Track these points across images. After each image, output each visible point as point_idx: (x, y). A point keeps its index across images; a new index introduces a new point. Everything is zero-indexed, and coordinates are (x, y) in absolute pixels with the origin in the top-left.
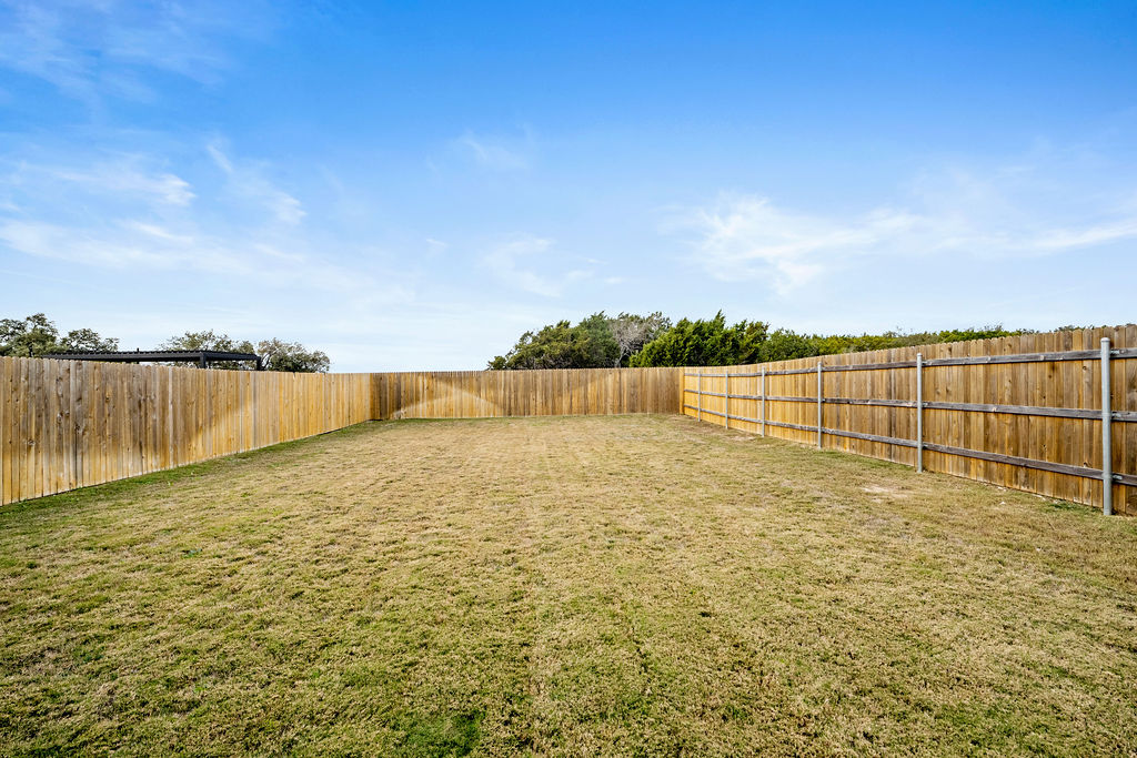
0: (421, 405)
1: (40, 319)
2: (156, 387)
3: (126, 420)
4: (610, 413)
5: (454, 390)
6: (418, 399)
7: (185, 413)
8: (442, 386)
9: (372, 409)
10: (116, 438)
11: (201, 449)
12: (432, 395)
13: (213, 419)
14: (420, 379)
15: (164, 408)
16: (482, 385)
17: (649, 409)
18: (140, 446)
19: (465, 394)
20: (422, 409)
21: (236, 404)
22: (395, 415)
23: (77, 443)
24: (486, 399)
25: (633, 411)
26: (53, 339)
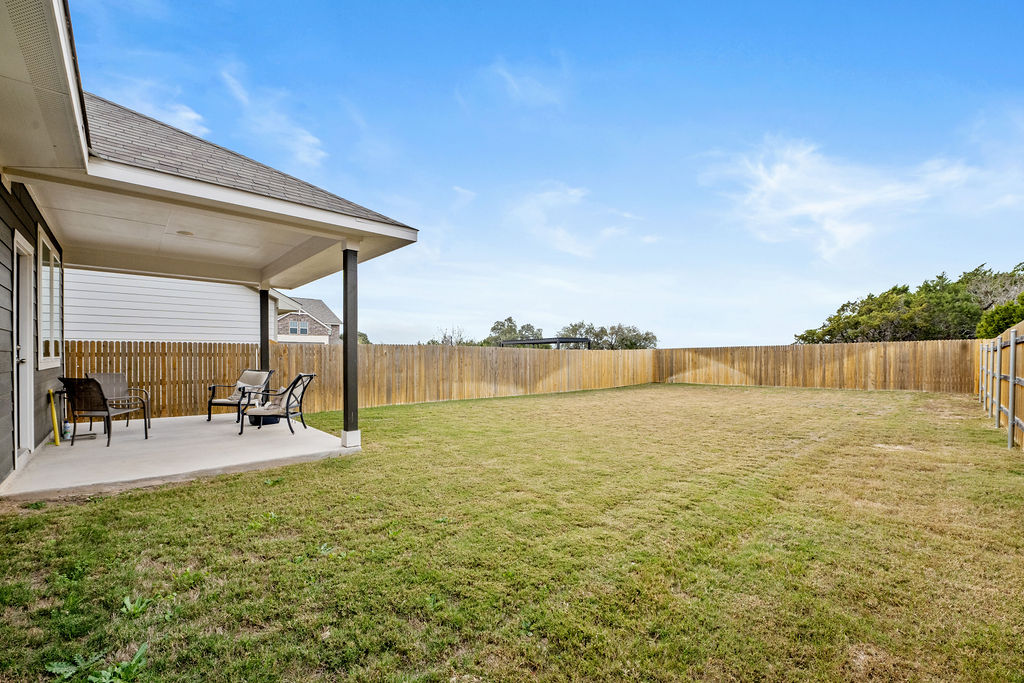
0: (687, 374)
1: (510, 320)
2: (522, 357)
3: (511, 372)
4: (871, 388)
5: (712, 362)
6: (685, 369)
7: (534, 369)
8: (702, 359)
9: (654, 375)
10: (508, 378)
11: (541, 388)
12: (696, 366)
13: (547, 374)
14: (687, 353)
15: (526, 367)
16: (736, 357)
17: (925, 386)
18: (516, 383)
19: (722, 366)
20: (688, 376)
21: (558, 366)
22: (669, 379)
23: (495, 379)
24: (740, 370)
25: (902, 387)
26: (515, 330)
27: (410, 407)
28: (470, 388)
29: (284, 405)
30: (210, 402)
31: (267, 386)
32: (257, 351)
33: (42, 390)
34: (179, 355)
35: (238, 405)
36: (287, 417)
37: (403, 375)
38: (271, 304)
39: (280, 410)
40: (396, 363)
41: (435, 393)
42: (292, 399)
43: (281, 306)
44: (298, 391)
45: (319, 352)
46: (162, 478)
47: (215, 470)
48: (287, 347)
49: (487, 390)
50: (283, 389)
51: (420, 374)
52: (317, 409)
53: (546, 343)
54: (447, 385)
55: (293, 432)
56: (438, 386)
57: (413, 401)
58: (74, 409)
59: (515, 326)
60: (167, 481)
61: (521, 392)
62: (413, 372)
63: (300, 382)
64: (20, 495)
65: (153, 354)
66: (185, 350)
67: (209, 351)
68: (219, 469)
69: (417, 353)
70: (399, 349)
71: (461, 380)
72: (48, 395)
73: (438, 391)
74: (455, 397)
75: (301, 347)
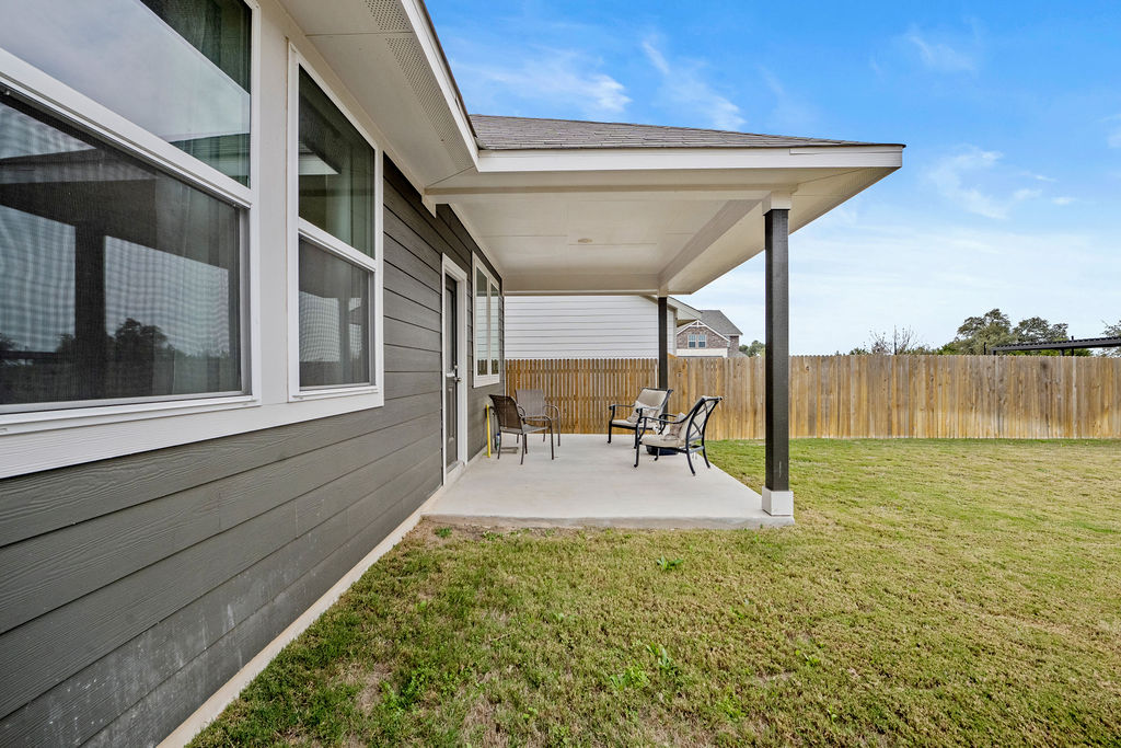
1: (994, 314)
2: (1061, 373)
3: (1035, 398)
7: (1089, 395)
10: (1027, 408)
15: (1068, 391)
18: (1047, 417)
23: (1000, 409)
26: (1006, 330)
27: (849, 444)
28: (948, 421)
29: (683, 435)
30: (610, 422)
31: (666, 409)
32: (657, 367)
33: (479, 405)
34: (589, 371)
35: (635, 428)
36: (687, 452)
37: (834, 397)
38: (670, 314)
39: (679, 443)
40: (824, 381)
41: (884, 424)
42: (693, 428)
43: (681, 316)
44: (700, 419)
45: (722, 367)
46: (550, 521)
47: (603, 520)
48: (687, 361)
49: (982, 425)
50: (682, 416)
51: (859, 398)
52: (720, 436)
53: (1079, 348)
54: (904, 416)
55: (694, 472)
56: (890, 415)
57: (849, 433)
58: (500, 425)
59: (1007, 323)
60: (555, 526)
61: (1057, 432)
62: (848, 393)
63: (702, 408)
64: (437, 517)
65: (568, 371)
66: (594, 366)
67: (612, 367)
68: (607, 519)
69: (855, 366)
70: (827, 362)
71: (930, 408)
72: (486, 410)
73: (890, 421)
74: (919, 433)
75: (701, 362)
